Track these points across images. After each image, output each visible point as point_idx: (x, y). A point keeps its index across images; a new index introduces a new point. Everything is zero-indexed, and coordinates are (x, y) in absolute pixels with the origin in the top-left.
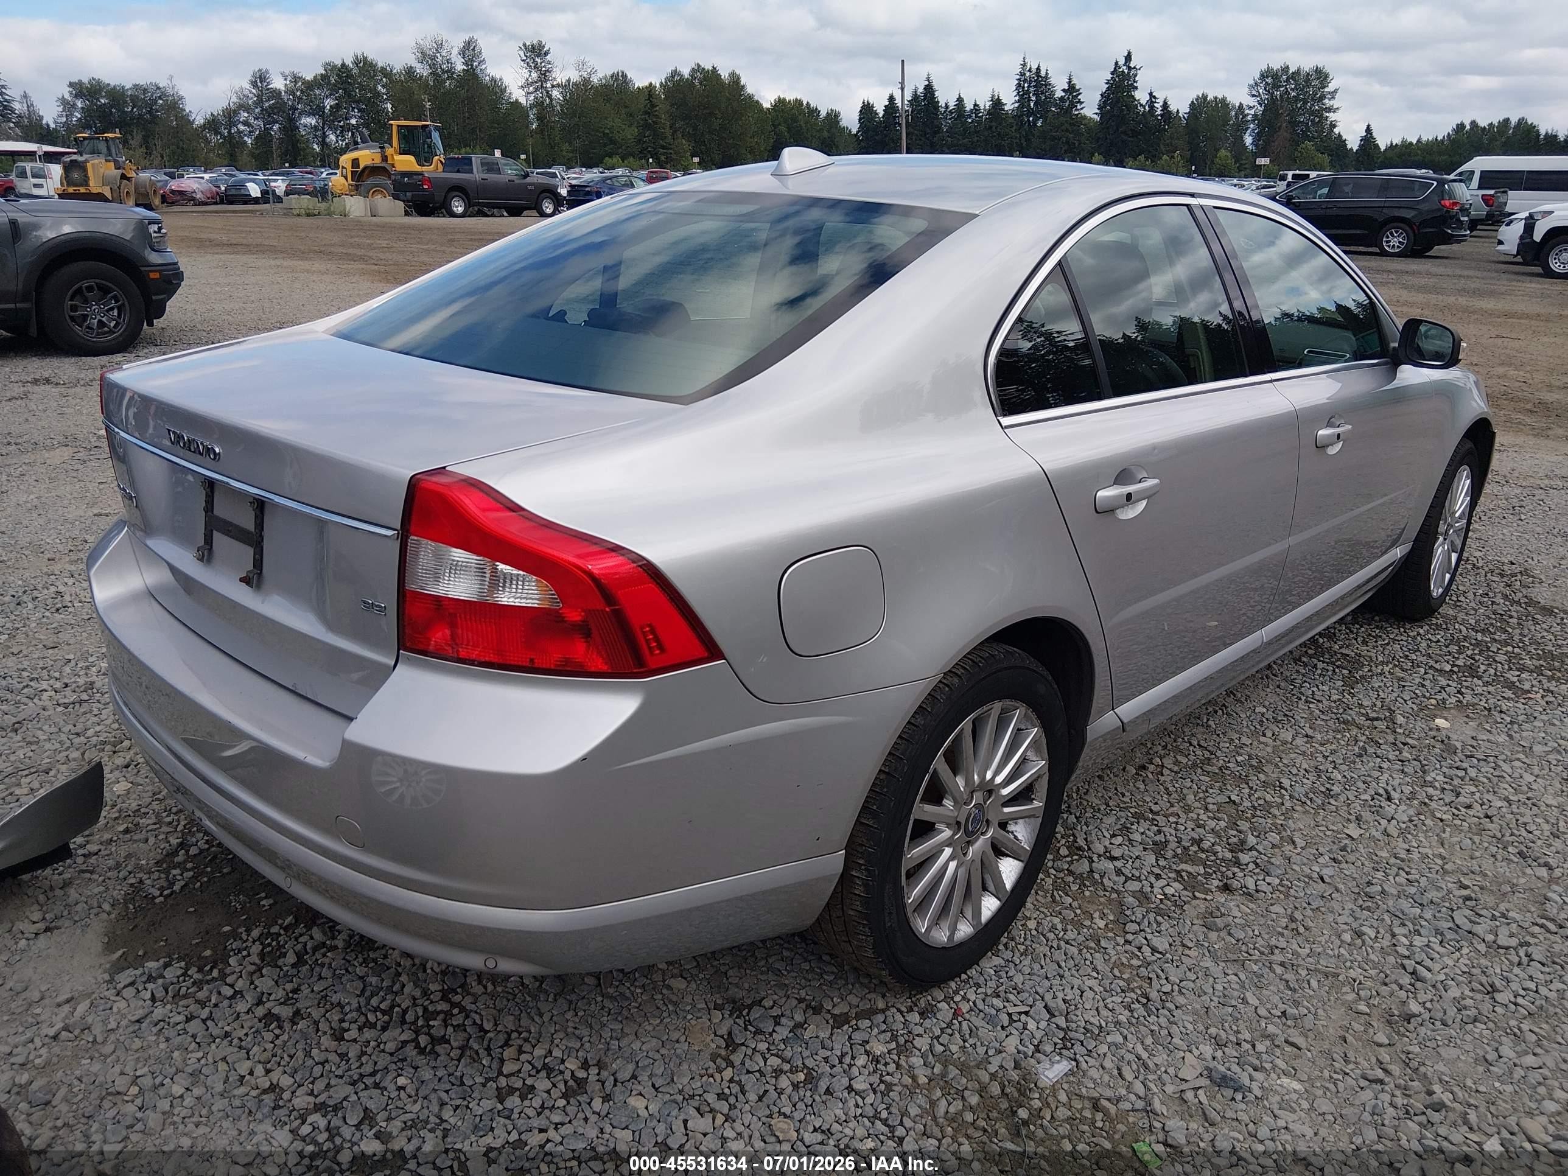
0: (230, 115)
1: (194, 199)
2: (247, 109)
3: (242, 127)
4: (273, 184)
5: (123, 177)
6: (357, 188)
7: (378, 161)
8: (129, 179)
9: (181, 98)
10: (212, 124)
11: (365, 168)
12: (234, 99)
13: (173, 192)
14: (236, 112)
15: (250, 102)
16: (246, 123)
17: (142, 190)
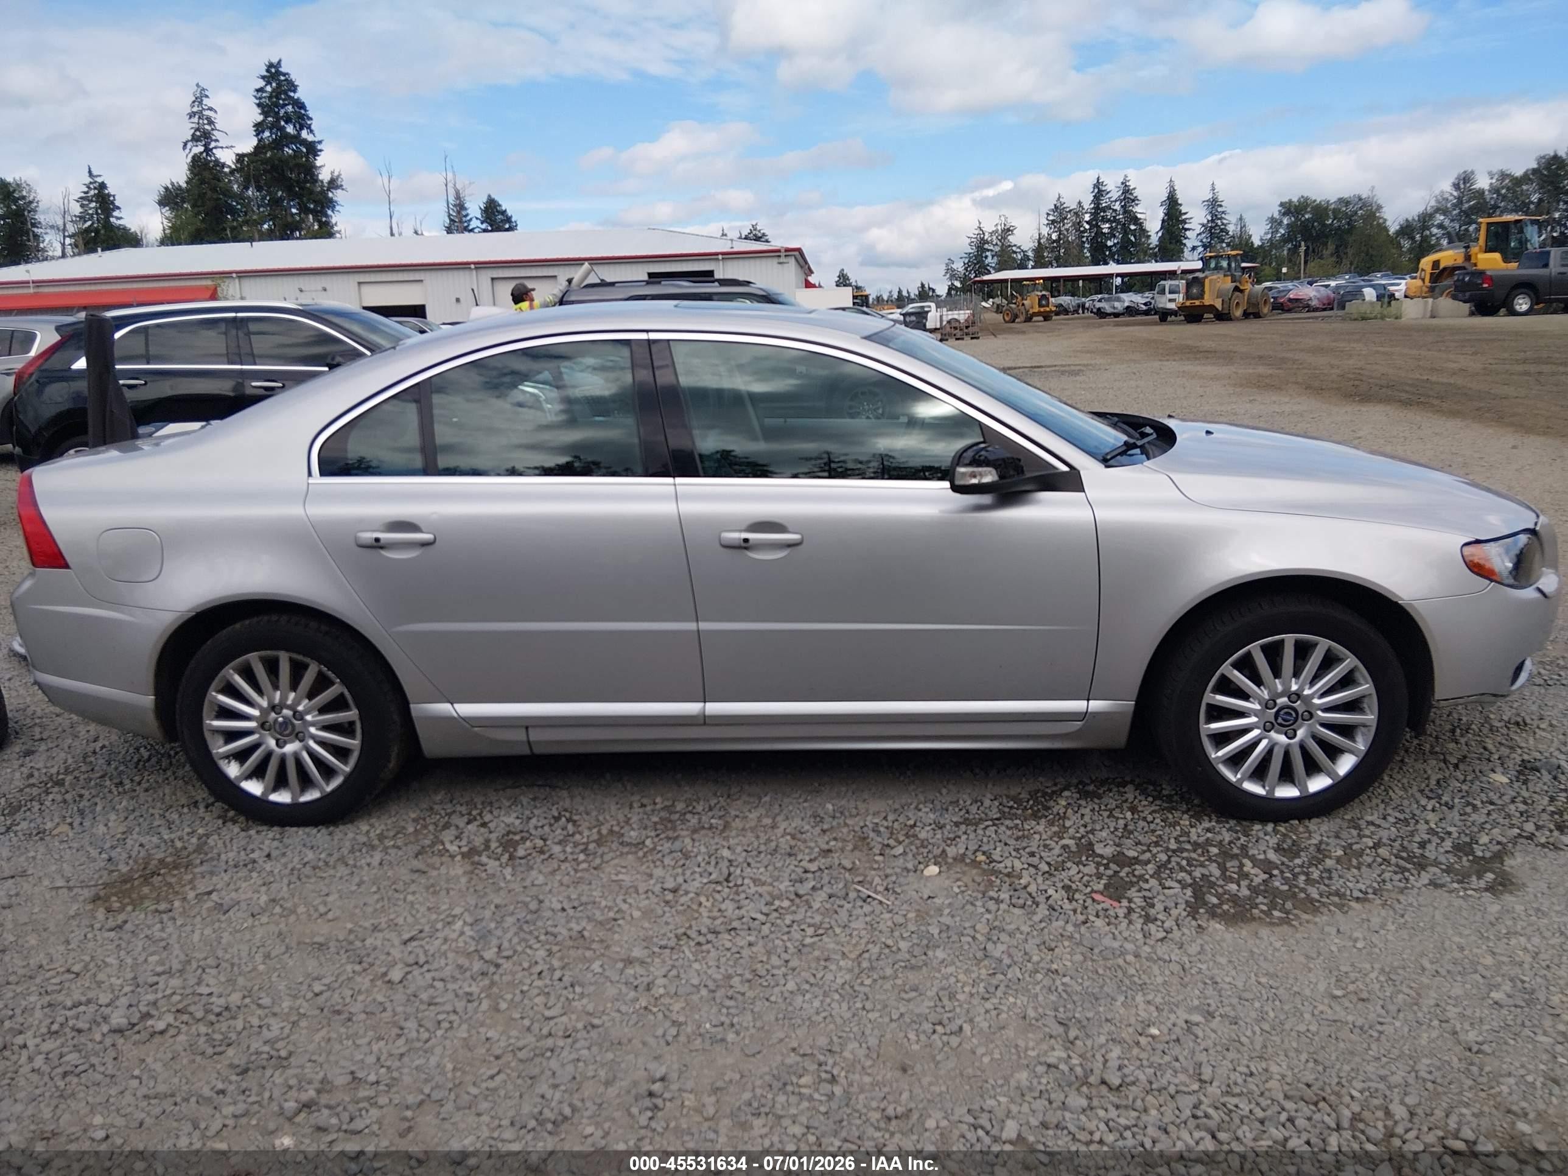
0: (1425, 219)
1: (1308, 306)
2: (1445, 212)
3: (1435, 230)
4: (1392, 288)
5: (1237, 289)
6: (1432, 290)
7: (1460, 261)
8: (1242, 291)
9: (1379, 207)
10: (1406, 230)
11: (1445, 269)
12: (1433, 203)
13: (1290, 300)
14: (1431, 216)
15: (1449, 205)
16: (1441, 226)
17: (1253, 300)
